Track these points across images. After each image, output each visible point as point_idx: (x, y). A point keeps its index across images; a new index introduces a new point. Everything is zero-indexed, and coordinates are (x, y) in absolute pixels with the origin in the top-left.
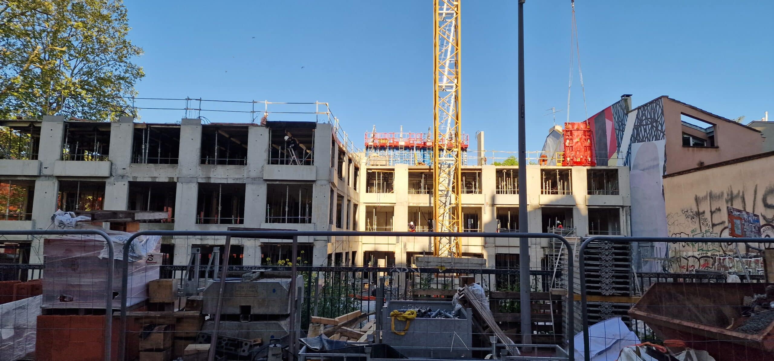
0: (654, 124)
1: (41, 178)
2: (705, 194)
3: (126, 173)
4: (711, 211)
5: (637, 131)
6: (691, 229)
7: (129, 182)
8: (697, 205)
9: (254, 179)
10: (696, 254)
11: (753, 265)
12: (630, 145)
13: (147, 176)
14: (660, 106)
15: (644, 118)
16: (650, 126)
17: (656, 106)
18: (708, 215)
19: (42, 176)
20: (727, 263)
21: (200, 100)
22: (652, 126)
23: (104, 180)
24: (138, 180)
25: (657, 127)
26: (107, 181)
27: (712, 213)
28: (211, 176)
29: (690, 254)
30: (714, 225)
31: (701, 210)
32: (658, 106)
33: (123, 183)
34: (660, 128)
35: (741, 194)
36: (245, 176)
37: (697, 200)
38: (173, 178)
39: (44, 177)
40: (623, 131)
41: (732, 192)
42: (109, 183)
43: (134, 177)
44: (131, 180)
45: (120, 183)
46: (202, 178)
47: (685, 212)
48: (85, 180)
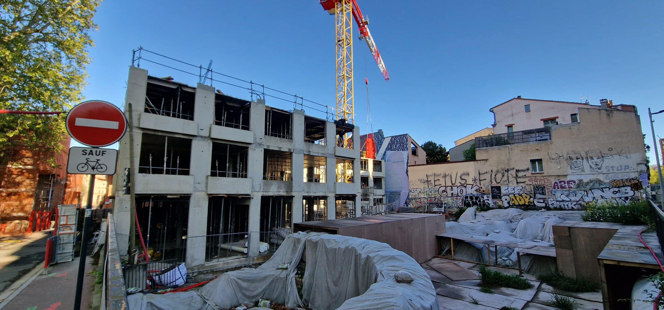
0: (402, 144)
1: (198, 138)
2: (432, 174)
3: (263, 142)
4: (434, 180)
5: (391, 146)
6: (423, 187)
7: (264, 149)
8: (427, 178)
9: (330, 154)
10: (426, 196)
11: (455, 200)
12: (385, 152)
13: (276, 146)
14: (405, 138)
15: (395, 141)
16: (399, 145)
17: (403, 137)
18: (433, 182)
19: (199, 136)
20: (442, 199)
21: (302, 98)
22: (400, 145)
23: (248, 146)
24: (271, 148)
25: (403, 146)
26: (250, 146)
27: (435, 181)
28: (311, 150)
29: (422, 196)
30: (435, 186)
31: (429, 180)
32: (404, 138)
33: (261, 149)
34: (405, 146)
35: (450, 174)
36: (327, 153)
37: (427, 176)
38: (291, 149)
39: (200, 138)
40: (381, 145)
41: (445, 174)
42: (251, 148)
43: (267, 146)
44: (266, 148)
45: (259, 149)
46: (306, 151)
47: (421, 181)
48: (234, 144)
